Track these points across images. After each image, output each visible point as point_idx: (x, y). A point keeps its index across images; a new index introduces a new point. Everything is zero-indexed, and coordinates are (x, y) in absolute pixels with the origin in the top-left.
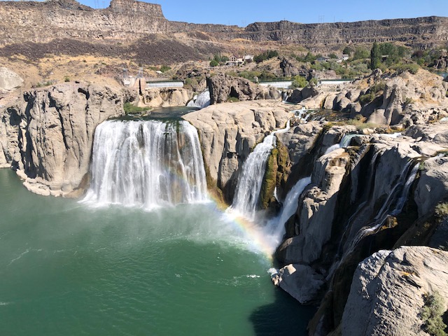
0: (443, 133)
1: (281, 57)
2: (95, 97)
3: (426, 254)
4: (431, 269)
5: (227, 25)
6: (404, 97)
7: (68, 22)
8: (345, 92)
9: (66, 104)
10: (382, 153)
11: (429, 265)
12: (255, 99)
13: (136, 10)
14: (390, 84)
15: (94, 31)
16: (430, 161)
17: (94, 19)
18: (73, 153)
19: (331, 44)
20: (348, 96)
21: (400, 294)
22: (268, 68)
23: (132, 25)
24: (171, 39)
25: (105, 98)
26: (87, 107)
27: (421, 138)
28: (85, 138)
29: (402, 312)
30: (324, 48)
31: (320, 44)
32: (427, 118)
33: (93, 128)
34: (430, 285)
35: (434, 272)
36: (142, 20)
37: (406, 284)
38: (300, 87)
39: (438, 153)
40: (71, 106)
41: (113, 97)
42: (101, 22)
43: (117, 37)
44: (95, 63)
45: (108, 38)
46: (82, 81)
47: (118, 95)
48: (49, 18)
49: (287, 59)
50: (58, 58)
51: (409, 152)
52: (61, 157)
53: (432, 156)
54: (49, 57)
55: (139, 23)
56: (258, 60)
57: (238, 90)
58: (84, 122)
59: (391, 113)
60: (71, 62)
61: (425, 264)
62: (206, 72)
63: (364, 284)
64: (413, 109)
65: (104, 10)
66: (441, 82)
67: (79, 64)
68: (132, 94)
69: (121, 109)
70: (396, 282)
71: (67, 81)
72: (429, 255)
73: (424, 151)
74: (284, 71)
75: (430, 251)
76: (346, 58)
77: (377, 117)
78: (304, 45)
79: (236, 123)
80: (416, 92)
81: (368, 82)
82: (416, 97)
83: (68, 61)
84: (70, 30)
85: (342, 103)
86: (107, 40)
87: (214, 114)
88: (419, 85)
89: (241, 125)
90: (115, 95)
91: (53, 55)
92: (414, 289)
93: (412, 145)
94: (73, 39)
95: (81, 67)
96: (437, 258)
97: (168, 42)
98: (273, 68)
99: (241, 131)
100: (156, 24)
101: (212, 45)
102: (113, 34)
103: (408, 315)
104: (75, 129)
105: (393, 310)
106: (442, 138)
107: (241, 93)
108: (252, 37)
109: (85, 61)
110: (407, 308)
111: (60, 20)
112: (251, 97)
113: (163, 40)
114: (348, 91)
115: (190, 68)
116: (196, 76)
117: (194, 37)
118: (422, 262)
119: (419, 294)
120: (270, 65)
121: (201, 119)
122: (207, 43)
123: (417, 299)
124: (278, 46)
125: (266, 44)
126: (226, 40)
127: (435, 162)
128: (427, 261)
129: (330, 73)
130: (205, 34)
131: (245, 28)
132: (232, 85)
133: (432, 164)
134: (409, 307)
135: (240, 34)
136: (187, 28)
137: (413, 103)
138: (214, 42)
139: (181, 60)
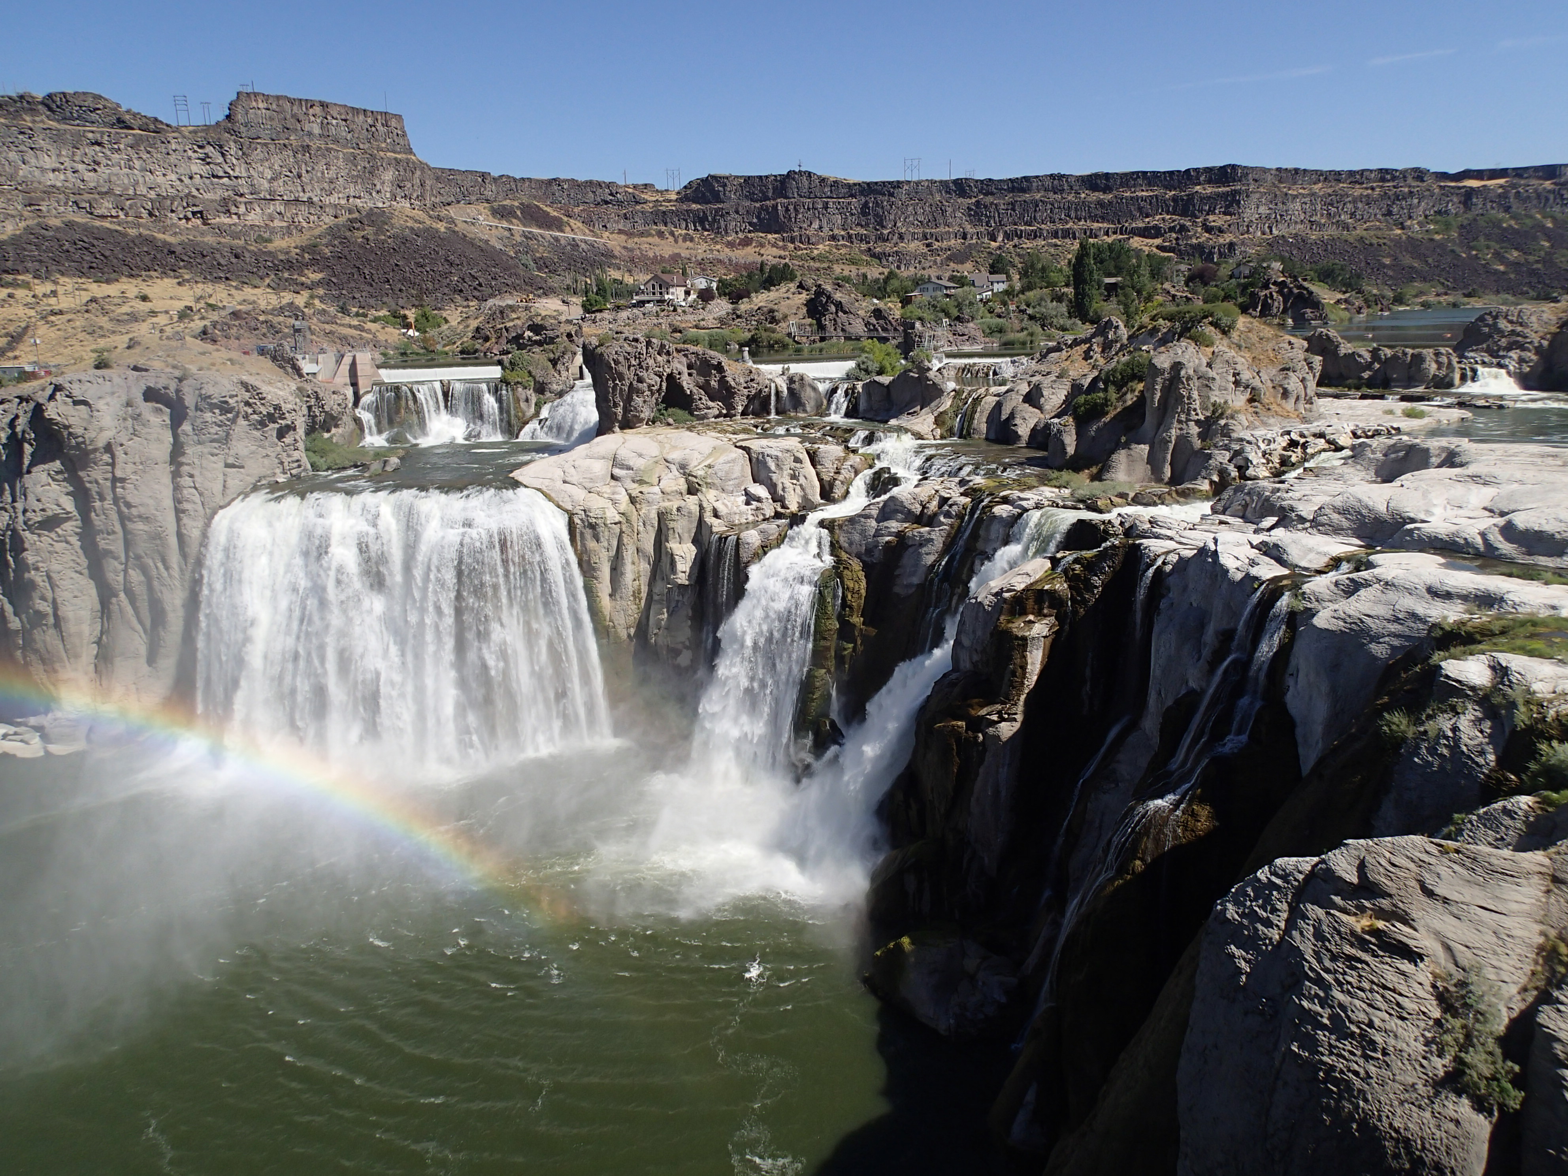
0: (1338, 502)
1: (810, 282)
2: (208, 416)
3: (1424, 857)
4: (1445, 900)
5: (621, 183)
6: (1204, 398)
7: (81, 167)
8: (1024, 388)
9: (101, 443)
10: (1168, 568)
11: (1437, 891)
12: (743, 414)
13: (317, 130)
14: (1163, 361)
15: (173, 199)
16: (1319, 585)
17: (173, 158)
18: (129, 609)
19: (945, 244)
20: (1033, 398)
21: (1366, 985)
22: (772, 317)
23: (306, 178)
24: (441, 227)
25: (241, 422)
26: (177, 452)
27: (1270, 521)
28: (174, 558)
29: (1378, 1038)
30: (924, 256)
31: (915, 246)
32: (1276, 460)
33: (200, 524)
34: (1448, 948)
35: (1454, 909)
36: (341, 163)
37: (1380, 953)
38: (880, 372)
39: (1336, 563)
40: (119, 452)
41: (271, 418)
42: (197, 167)
43: (255, 217)
44: (180, 305)
45: (224, 220)
46: (157, 364)
47: (285, 407)
48: (13, 155)
49: (829, 289)
50: (48, 287)
51: (1253, 563)
52: (86, 629)
53: (1319, 572)
54: (14, 284)
55: (332, 174)
56: (735, 294)
57: (687, 383)
58: (168, 503)
59: (1171, 446)
60: (94, 300)
61: (1424, 888)
62: (572, 329)
63: (1243, 965)
64: (1235, 435)
65: (207, 128)
66: (1301, 355)
67: (125, 309)
68: (331, 403)
69: (296, 455)
70: (1348, 950)
71: (101, 365)
72: (1433, 860)
73: (1295, 555)
74: (821, 327)
75: (1433, 849)
76: (1000, 287)
77: (1131, 460)
78: (864, 246)
79: (692, 490)
80: (1237, 383)
81: (1087, 356)
82: (1238, 400)
83: (85, 297)
84: (87, 196)
85: (1018, 421)
86: (221, 230)
87: (616, 462)
88: (1242, 362)
89: (710, 497)
90: (277, 407)
91: (28, 277)
92: (1405, 964)
93: (1257, 539)
94: (98, 223)
95: (134, 317)
96: (1457, 868)
97: (431, 234)
98: (786, 317)
99: (709, 519)
100: (389, 175)
101: (575, 245)
102: (242, 209)
103: (1401, 1045)
104: (139, 527)
105: (1352, 1035)
106: (1335, 517)
107: (698, 394)
108: (701, 220)
109: (144, 298)
110: (1394, 1024)
111: (49, 162)
112: (730, 407)
113: (412, 229)
114: (1029, 383)
115: (518, 318)
116: (539, 343)
117: (514, 221)
118: (1414, 883)
119: (1421, 978)
120: (776, 307)
121: (573, 480)
122: (557, 239)
123: (1421, 993)
124: (784, 248)
125: (746, 242)
126: (621, 232)
127: (1333, 587)
128: (1429, 879)
129: (966, 331)
130: (548, 209)
131: (678, 193)
132: (668, 371)
133: (1326, 594)
134: (1400, 1022)
135: (664, 212)
136: (490, 191)
137: (1232, 417)
138: (579, 237)
139: (476, 293)
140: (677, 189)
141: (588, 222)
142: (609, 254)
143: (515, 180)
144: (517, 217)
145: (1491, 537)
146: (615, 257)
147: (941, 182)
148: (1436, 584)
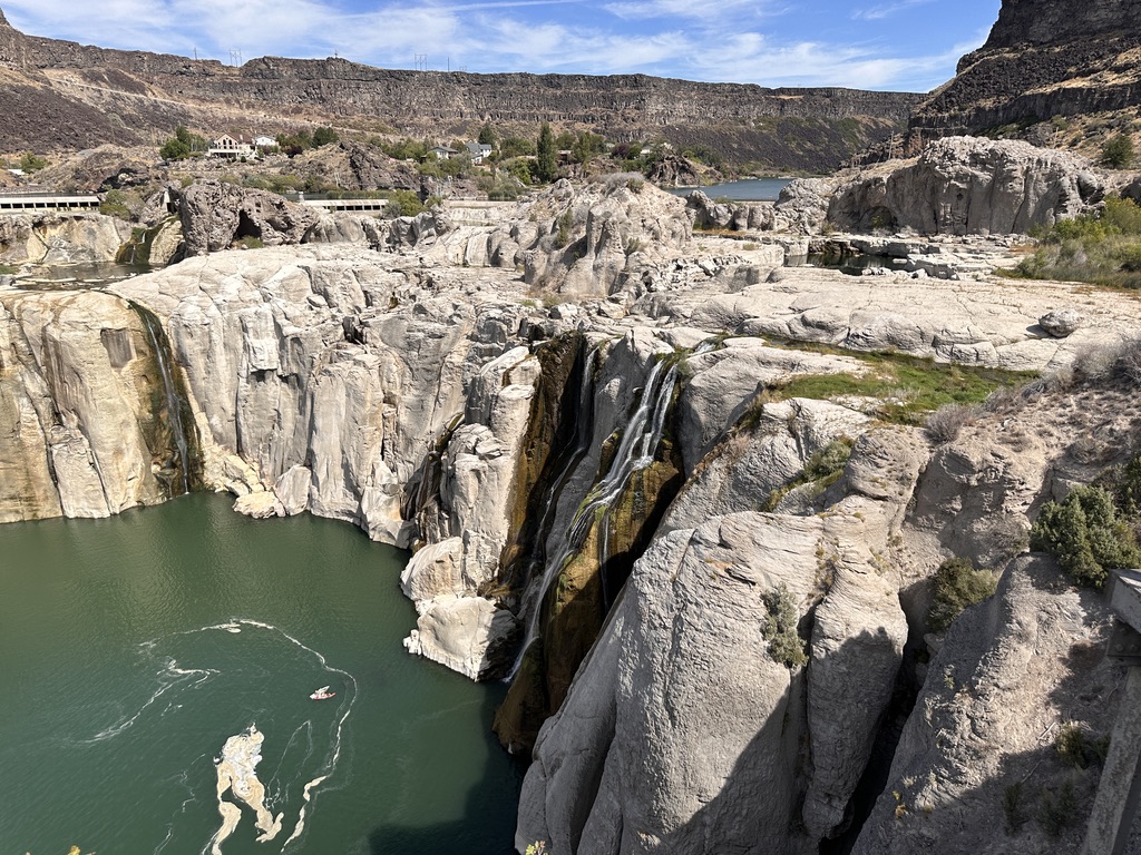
0: (706, 306)
1: (348, 144)
3: (754, 523)
4: (766, 548)
5: (193, 58)
6: (624, 237)
8: (508, 229)
10: (604, 352)
11: (761, 543)
12: (303, 241)
14: (598, 211)
16: (694, 358)
19: (447, 120)
20: (513, 234)
21: (721, 604)
22: (321, 169)
27: (665, 319)
29: (729, 635)
30: (433, 127)
31: (425, 120)
32: (668, 277)
34: (767, 577)
35: (771, 553)
37: (730, 583)
38: (405, 214)
49: (363, 149)
51: (655, 346)
53: (694, 350)
56: (290, 149)
57: (257, 218)
61: (754, 542)
64: (643, 262)
66: (684, 209)
70: (712, 583)
72: (759, 525)
73: (679, 340)
74: (359, 178)
75: (758, 518)
76: (487, 154)
77: (579, 278)
78: (388, 117)
79: (266, 299)
80: (644, 227)
82: (645, 238)
85: (504, 251)
87: (203, 277)
88: (646, 212)
89: (279, 304)
92: (744, 588)
93: (657, 331)
96: (772, 528)
97: (28, 91)
98: (331, 169)
99: (281, 319)
103: (741, 637)
106: (704, 315)
107: (265, 226)
108: (260, 92)
110: (738, 624)
112: (293, 236)
113: (11, 86)
114: (510, 224)
115: (113, 164)
116: (131, 184)
117: (103, 84)
118: (749, 539)
119: (753, 596)
120: (322, 162)
121: (170, 291)
122: (141, 101)
123: (753, 605)
124: (327, 117)
125: (297, 111)
126: (194, 97)
127: (702, 360)
128: (757, 536)
129: (464, 185)
130: (132, 76)
131: (241, 69)
132: (241, 208)
133: (698, 365)
134: (741, 623)
135: (230, 84)
136: (79, 58)
137: (642, 250)
138: (159, 99)
139: (72, 141)
140: (239, 66)
141: (168, 89)
142: (185, 115)
143: (101, 50)
144: (104, 81)
145: (792, 326)
146: (191, 117)
147: (442, 73)
148: (762, 357)
